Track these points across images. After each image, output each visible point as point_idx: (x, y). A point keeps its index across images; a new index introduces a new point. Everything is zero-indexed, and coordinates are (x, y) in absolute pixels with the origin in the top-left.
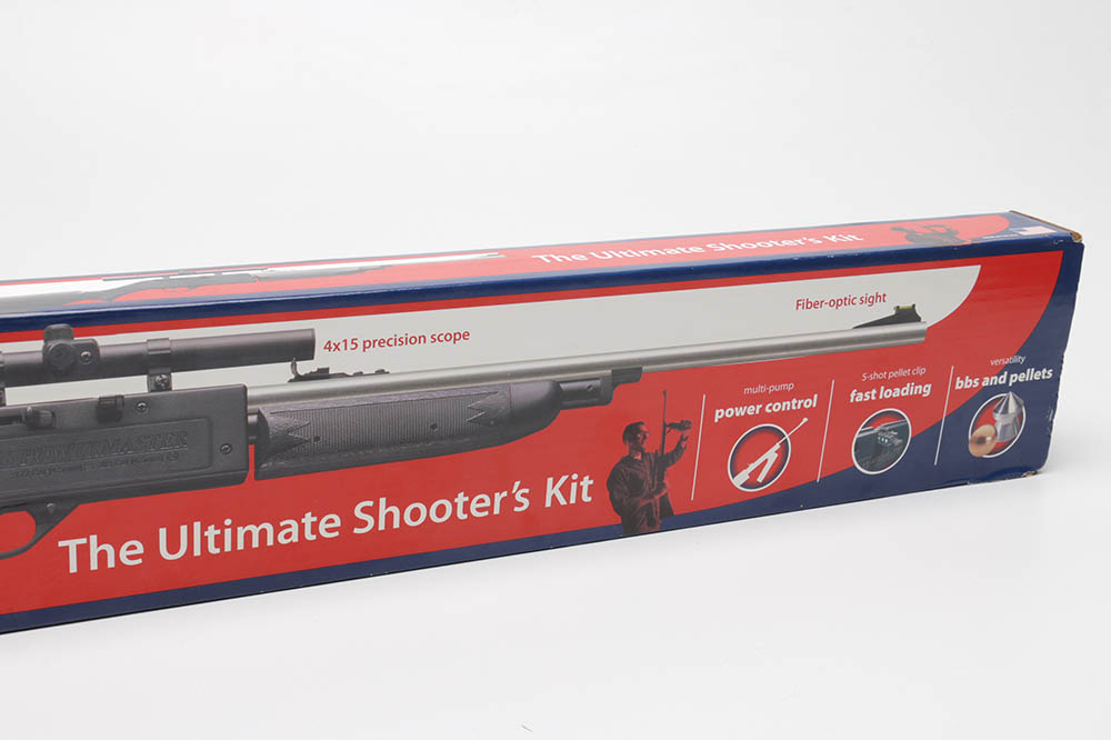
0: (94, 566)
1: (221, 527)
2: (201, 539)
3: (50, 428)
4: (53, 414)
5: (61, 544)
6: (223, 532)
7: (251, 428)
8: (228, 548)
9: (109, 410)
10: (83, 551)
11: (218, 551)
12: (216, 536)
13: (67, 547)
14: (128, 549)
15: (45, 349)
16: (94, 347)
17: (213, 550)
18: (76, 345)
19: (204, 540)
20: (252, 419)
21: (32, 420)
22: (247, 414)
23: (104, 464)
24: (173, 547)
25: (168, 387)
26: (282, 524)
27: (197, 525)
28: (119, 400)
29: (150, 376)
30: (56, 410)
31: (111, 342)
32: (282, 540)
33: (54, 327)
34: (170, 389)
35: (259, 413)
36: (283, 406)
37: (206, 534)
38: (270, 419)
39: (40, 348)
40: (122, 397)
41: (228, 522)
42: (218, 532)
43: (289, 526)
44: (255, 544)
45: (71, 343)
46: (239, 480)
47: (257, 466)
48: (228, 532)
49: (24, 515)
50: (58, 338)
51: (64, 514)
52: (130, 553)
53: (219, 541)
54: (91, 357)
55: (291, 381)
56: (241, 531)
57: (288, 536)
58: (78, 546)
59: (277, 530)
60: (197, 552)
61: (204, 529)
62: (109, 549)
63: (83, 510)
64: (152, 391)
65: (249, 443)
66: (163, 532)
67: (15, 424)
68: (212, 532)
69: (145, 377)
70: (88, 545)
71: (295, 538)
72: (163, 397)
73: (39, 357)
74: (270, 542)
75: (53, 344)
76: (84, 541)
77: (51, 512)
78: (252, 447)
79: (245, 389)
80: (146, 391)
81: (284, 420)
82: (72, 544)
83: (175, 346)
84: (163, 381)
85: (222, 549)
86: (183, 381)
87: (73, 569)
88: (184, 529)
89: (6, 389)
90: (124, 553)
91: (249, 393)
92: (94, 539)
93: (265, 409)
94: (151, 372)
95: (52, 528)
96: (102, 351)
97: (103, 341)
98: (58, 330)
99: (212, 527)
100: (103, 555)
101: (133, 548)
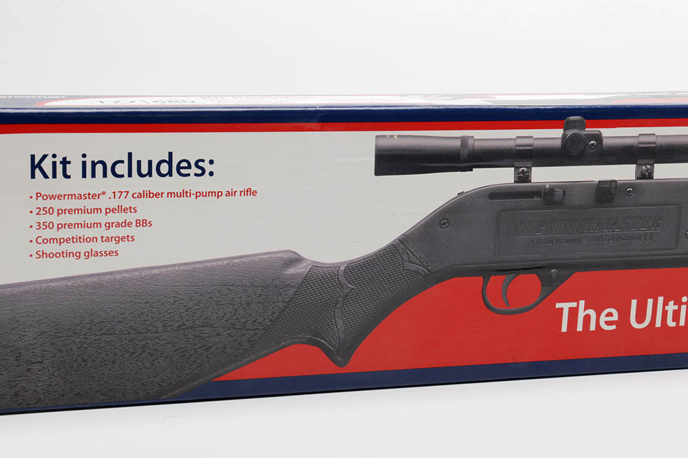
0: (580, 328)
1: (678, 303)
2: (662, 313)
3: (560, 204)
4: (564, 192)
5: (558, 305)
6: (680, 308)
8: (682, 323)
9: (606, 192)
10: (573, 313)
11: (674, 324)
12: (674, 311)
13: (562, 309)
14: (606, 316)
15: (564, 136)
16: (598, 138)
17: (671, 324)
18: (586, 135)
19: (665, 313)
21: (548, 195)
23: (596, 239)
24: (640, 318)
25: (650, 176)
27: (661, 299)
28: (614, 184)
29: (639, 165)
31: (613, 135)
33: (572, 118)
34: (652, 178)
37: (667, 308)
39: (560, 136)
40: (615, 181)
41: (684, 299)
42: (676, 307)
45: (583, 133)
48: (684, 308)
49: (532, 278)
50: (574, 127)
51: (561, 280)
52: (607, 319)
53: (676, 318)
54: (596, 146)
58: (570, 308)
60: (658, 324)
61: (665, 303)
62: (592, 313)
63: (579, 276)
64: (638, 178)
66: (634, 302)
67: (536, 199)
68: (671, 307)
69: (635, 165)
72: (647, 183)
73: (559, 143)
75: (570, 133)
76: (574, 305)
77: (553, 277)
80: (633, 177)
82: (566, 307)
83: (660, 141)
84: (647, 170)
85: (678, 323)
86: (664, 172)
87: (564, 329)
88: (650, 301)
89: (533, 168)
90: (603, 318)
92: (582, 303)
94: (639, 162)
95: (553, 290)
96: (605, 142)
97: (607, 132)
98: (575, 121)
99: (671, 303)
100: (587, 318)
101: (610, 314)
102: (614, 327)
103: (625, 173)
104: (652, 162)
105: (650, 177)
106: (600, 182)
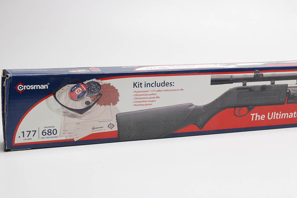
0: (256, 120)
1: (279, 113)
2: (275, 116)
3: (253, 91)
5: (251, 114)
7: (287, 93)
8: (280, 118)
9: (263, 88)
10: (255, 116)
11: (278, 118)
13: (252, 115)
15: (254, 75)
16: (262, 75)
17: (277, 118)
18: (260, 74)
19: (276, 116)
20: (288, 91)
21: (250, 89)
22: (287, 90)
23: (261, 99)
24: (270, 117)
26: (290, 114)
27: (275, 113)
28: (265, 86)
30: (255, 87)
31: (266, 74)
32: (290, 117)
33: (256, 70)
35: (289, 90)
36: (294, 89)
37: (276, 114)
38: (291, 91)
39: (253, 75)
41: (280, 112)
42: (278, 114)
43: (291, 114)
44: (285, 118)
45: (259, 74)
46: (284, 104)
47: (288, 101)
48: (280, 114)
49: (246, 108)
50: (257, 73)
51: (252, 108)
52: (262, 117)
53: (278, 117)
54: (262, 77)
55: (296, 84)
56: (283, 114)
57: (291, 116)
59: (289, 115)
60: (274, 118)
61: (276, 113)
63: (256, 108)
65: (287, 96)
66: (269, 113)
67: (247, 90)
69: (270, 81)
70: (255, 115)
71: (292, 117)
73: (253, 76)
74: (287, 117)
75: (256, 74)
76: (255, 114)
77: (251, 108)
78: (287, 97)
79: (287, 85)
80: (270, 84)
81: (294, 92)
82: (253, 115)
83: (277, 75)
84: (273, 82)
86: (277, 83)
87: (252, 120)
88: (273, 113)
89: (247, 82)
90: (261, 117)
91: (288, 86)
92: (257, 114)
93: (291, 89)
95: (250, 111)
96: (264, 76)
97: (264, 74)
98: (257, 71)
99: (277, 113)
100: (258, 117)
101: (263, 116)
102: (264, 119)
103: (268, 83)
104: (274, 80)
105: (274, 84)
106: (262, 85)
